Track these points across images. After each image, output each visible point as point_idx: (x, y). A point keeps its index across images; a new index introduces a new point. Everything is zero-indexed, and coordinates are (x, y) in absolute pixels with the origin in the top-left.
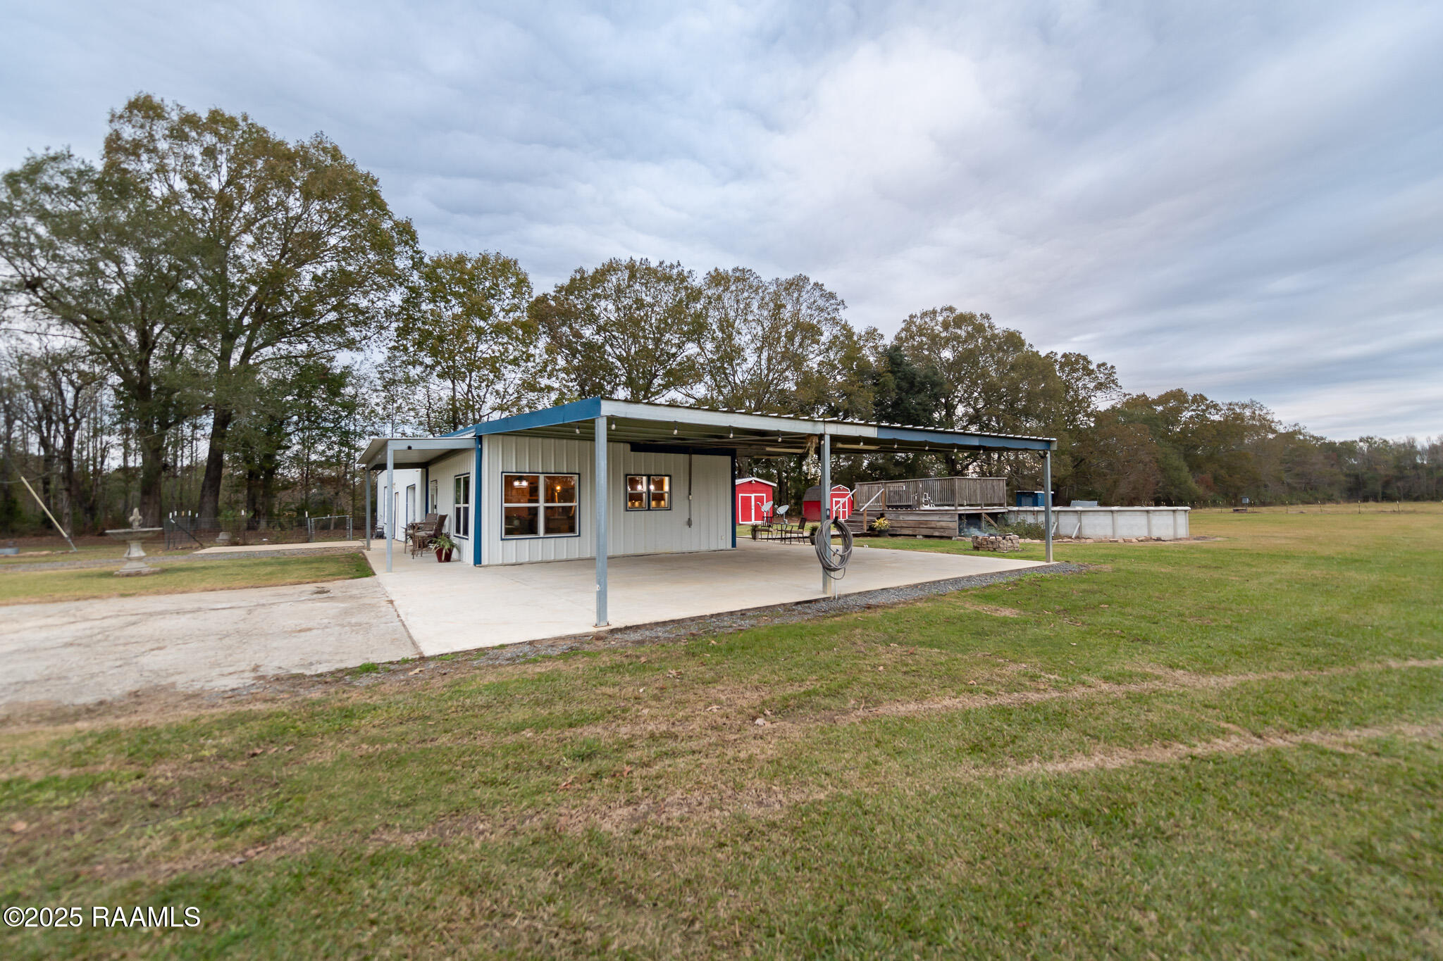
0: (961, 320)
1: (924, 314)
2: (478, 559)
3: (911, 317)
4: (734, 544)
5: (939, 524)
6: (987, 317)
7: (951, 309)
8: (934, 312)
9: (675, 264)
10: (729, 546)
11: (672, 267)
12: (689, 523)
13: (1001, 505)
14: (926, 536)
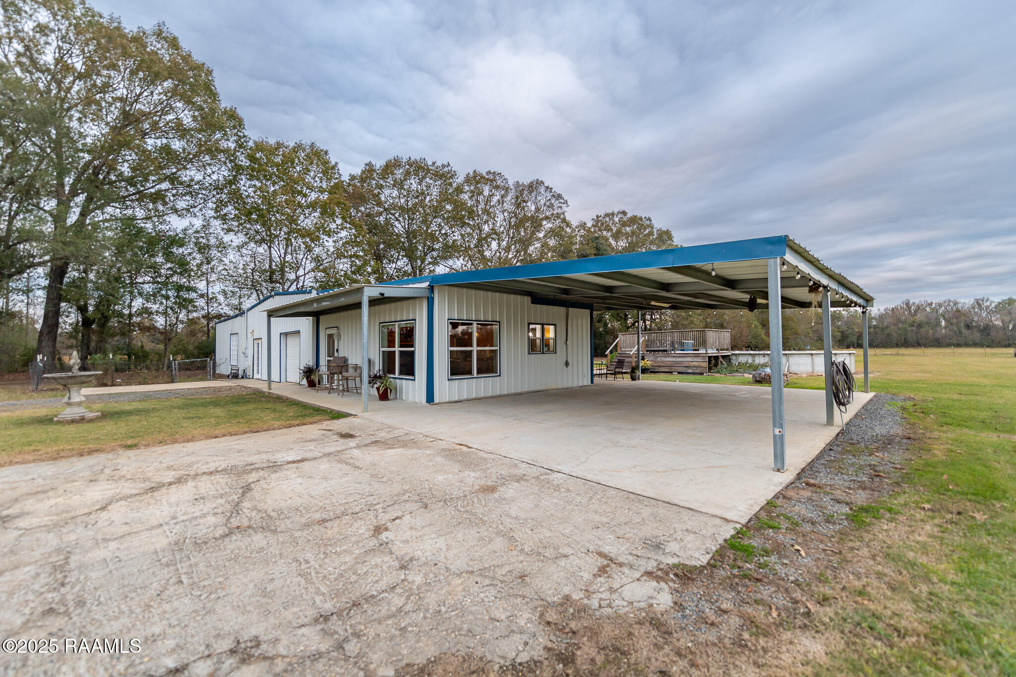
0: (634, 220)
1: (607, 215)
2: (430, 398)
3: (597, 217)
4: (592, 382)
5: (692, 364)
6: (649, 219)
7: (624, 213)
8: (613, 214)
9: (446, 163)
10: (590, 383)
11: (443, 166)
12: (567, 364)
13: (727, 350)
14: (679, 373)
